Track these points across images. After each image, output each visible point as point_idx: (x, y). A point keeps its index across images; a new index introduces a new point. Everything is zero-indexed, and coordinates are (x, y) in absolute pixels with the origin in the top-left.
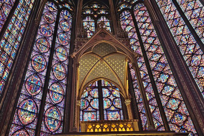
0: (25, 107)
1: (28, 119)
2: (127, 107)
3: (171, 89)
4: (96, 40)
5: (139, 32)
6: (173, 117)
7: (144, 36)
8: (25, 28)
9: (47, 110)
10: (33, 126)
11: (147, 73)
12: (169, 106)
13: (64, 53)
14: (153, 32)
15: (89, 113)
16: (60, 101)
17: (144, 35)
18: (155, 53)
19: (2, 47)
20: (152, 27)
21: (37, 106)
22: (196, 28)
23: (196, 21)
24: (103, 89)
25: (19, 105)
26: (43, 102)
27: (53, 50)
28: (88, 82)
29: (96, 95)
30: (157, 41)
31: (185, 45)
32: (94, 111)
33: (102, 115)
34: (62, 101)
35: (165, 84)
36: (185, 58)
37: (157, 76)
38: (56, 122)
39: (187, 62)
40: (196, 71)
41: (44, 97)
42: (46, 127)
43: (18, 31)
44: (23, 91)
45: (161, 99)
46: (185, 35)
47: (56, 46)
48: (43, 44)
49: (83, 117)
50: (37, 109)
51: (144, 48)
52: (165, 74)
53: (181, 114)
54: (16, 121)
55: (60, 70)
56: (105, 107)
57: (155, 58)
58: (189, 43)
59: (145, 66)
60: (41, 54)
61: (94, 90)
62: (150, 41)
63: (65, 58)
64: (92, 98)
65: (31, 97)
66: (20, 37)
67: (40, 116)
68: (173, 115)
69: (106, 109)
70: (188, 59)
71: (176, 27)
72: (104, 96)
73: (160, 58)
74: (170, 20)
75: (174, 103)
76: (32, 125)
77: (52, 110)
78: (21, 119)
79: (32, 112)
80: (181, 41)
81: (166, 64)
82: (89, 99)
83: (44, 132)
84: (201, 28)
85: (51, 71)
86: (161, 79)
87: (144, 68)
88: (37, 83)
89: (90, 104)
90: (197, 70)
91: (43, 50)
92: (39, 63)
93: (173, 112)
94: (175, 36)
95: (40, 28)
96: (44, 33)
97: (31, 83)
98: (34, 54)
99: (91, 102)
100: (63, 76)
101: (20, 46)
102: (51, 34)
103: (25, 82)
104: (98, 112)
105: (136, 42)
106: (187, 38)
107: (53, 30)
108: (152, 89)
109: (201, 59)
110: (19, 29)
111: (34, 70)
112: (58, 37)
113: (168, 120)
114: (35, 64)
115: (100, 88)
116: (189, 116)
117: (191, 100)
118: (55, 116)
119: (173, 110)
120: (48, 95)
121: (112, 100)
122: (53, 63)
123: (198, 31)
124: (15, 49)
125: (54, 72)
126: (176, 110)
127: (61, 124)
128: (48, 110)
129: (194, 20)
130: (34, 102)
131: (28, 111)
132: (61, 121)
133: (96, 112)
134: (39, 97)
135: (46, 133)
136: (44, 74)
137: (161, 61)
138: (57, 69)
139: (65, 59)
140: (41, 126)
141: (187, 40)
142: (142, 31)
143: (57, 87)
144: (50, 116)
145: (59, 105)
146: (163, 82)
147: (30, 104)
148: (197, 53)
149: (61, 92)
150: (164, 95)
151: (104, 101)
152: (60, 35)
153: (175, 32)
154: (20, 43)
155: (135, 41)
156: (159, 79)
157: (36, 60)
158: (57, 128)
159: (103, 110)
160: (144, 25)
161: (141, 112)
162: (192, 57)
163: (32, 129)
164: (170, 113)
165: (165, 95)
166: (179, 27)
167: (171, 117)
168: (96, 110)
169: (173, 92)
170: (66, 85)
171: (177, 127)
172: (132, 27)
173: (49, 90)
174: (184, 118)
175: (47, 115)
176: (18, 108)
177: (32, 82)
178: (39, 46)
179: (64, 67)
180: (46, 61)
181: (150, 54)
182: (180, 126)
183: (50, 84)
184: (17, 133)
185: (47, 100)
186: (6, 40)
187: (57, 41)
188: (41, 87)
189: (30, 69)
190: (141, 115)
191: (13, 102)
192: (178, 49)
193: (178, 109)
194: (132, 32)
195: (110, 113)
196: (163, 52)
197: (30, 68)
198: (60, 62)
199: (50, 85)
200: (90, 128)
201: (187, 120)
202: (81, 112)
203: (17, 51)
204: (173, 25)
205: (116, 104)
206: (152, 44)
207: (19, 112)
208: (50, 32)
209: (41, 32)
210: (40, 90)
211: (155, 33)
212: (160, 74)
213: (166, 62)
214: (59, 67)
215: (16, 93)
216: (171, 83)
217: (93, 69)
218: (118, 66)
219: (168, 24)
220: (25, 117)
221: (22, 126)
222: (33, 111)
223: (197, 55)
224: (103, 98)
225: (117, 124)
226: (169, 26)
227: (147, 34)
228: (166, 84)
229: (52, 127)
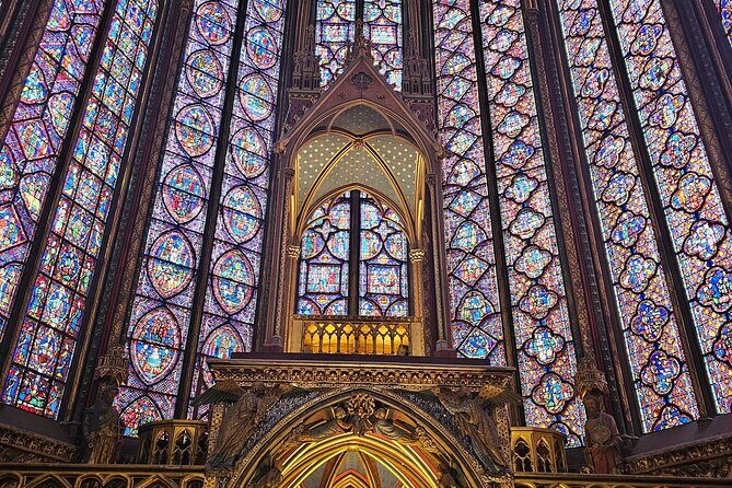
0: (164, 254)
1: (173, 284)
2: (414, 268)
3: (536, 222)
4: (342, 97)
5: (481, 34)
6: (526, 296)
7: (491, 51)
8: (155, 25)
9: (218, 259)
10: (187, 300)
11: (483, 169)
12: (522, 267)
13: (262, 94)
14: (518, 40)
15: (323, 269)
16: (251, 236)
17: (494, 47)
18: (514, 112)
19: (98, 94)
20: (518, 25)
21: (193, 251)
22: (629, 54)
23: (634, 33)
24: (363, 206)
25: (149, 250)
26: (208, 238)
27: (231, 87)
28: (320, 195)
29: (345, 224)
30: (525, 76)
31: (593, 99)
32: (336, 265)
33: (354, 277)
34: (255, 236)
35: (524, 207)
36: (587, 138)
37: (507, 182)
38: (240, 289)
39: (588, 152)
40: (603, 180)
41: (210, 224)
42: (217, 303)
43: (137, 38)
44: (157, 210)
45: (507, 246)
46: (599, 69)
47: (242, 73)
48: (204, 70)
49: (307, 278)
50: (194, 258)
51: (486, 90)
52: (529, 178)
53: (547, 290)
54: (144, 288)
55: (251, 149)
56: (365, 254)
57: (511, 125)
58: (604, 96)
59: (482, 148)
60: (200, 102)
61: (339, 207)
62: (507, 69)
63: (265, 110)
64: (333, 230)
65: (178, 227)
66: (142, 57)
67: (202, 276)
68: (528, 291)
69: (365, 261)
70: (593, 143)
71: (581, 36)
72: (364, 225)
73: (523, 129)
74: (569, 9)
75: (536, 262)
76: (182, 297)
77: (230, 259)
78: (155, 284)
79: (181, 267)
80: (586, 85)
81: (535, 149)
82: (326, 230)
83: (212, 315)
84: (642, 59)
85: (228, 153)
86: (514, 191)
87: (476, 152)
88: (192, 189)
89: (326, 246)
90: (607, 179)
91: (205, 89)
92: (195, 130)
93: (529, 283)
94: (574, 66)
95: (196, 17)
96: (207, 34)
97: (178, 190)
98: (180, 101)
99: (328, 239)
100: (259, 166)
101: (143, 83)
102: (228, 35)
103: (162, 188)
104: (346, 268)
105: (467, 68)
106: (602, 81)
107: (234, 19)
108: (488, 216)
109: (623, 151)
110: (138, 30)
111: (184, 151)
112: (246, 45)
113: (514, 303)
114: (184, 134)
115: (355, 203)
116: (563, 297)
117: (573, 261)
118: (239, 273)
119: (529, 279)
120: (219, 220)
121: (384, 238)
122: (233, 129)
123: (633, 66)
124: (131, 94)
125: (235, 156)
126: (536, 279)
127: (252, 294)
128: (222, 261)
129: (629, 27)
130: (186, 239)
131: (171, 263)
132: (254, 287)
133: (341, 266)
134: (199, 226)
135: (218, 316)
136: (209, 161)
137: (525, 140)
138: (242, 146)
139: (264, 112)
140: (204, 300)
141: (599, 87)
142: (488, 34)
143: (242, 196)
144: (226, 274)
145: (247, 246)
146: (518, 200)
147: (176, 246)
148: (616, 131)
149: (252, 212)
150: (515, 235)
151: (363, 240)
152: (253, 36)
153: (576, 56)
154: (144, 73)
155: (466, 64)
156: (510, 189)
157: (187, 121)
158: (243, 303)
159: (359, 262)
160: (497, 13)
161: (451, 274)
162: (602, 139)
163: (184, 308)
164: (519, 286)
165: (518, 236)
166: (588, 41)
167: (521, 294)
168: (343, 261)
169: (538, 230)
170: (268, 191)
171: (530, 321)
172: (463, 16)
173: (223, 207)
174: (551, 301)
175: (217, 272)
176: (149, 257)
177: (179, 186)
178: (195, 77)
179: (261, 138)
180: (213, 123)
181: (499, 113)
182: (537, 320)
183: (225, 189)
184: (149, 317)
185: (219, 233)
186: (108, 74)
187: (243, 58)
188: (203, 199)
189: (173, 150)
190: (452, 283)
191: (136, 245)
192: (575, 108)
193: (541, 277)
194: (462, 32)
195: (376, 272)
196: (533, 112)
197: (171, 146)
198: (253, 125)
199: (224, 193)
200: (312, 332)
201: (556, 307)
202: (304, 265)
203: (138, 101)
204: (574, 30)
205: (393, 248)
206: (508, 82)
207: (150, 266)
208: (223, 28)
209: (198, 31)
210: (199, 208)
211: (522, 48)
212: (517, 175)
213: (538, 143)
214: (249, 140)
215: (146, 204)
216: (539, 204)
217: (335, 164)
218: (399, 158)
219: (562, 21)
220: (166, 278)
221: (159, 300)
222: (184, 264)
223: (616, 137)
224: (360, 230)
225: (374, 326)
226: (563, 28)
227: (500, 44)
228: (526, 207)
229: (230, 303)
